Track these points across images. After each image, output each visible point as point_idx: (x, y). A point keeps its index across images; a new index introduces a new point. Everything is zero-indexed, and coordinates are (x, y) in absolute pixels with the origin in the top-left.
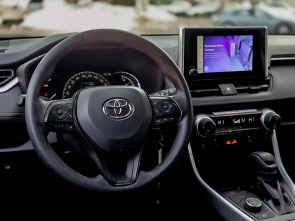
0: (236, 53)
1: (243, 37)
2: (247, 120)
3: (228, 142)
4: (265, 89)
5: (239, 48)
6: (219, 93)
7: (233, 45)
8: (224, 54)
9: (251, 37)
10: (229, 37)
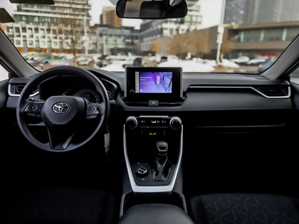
0: (160, 82)
1: (165, 73)
2: (161, 122)
3: (151, 134)
4: (179, 105)
5: (163, 79)
6: (147, 105)
7: (158, 78)
8: (153, 83)
9: (171, 73)
10: (156, 73)
